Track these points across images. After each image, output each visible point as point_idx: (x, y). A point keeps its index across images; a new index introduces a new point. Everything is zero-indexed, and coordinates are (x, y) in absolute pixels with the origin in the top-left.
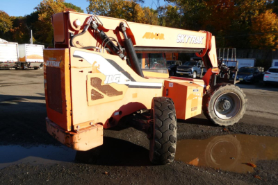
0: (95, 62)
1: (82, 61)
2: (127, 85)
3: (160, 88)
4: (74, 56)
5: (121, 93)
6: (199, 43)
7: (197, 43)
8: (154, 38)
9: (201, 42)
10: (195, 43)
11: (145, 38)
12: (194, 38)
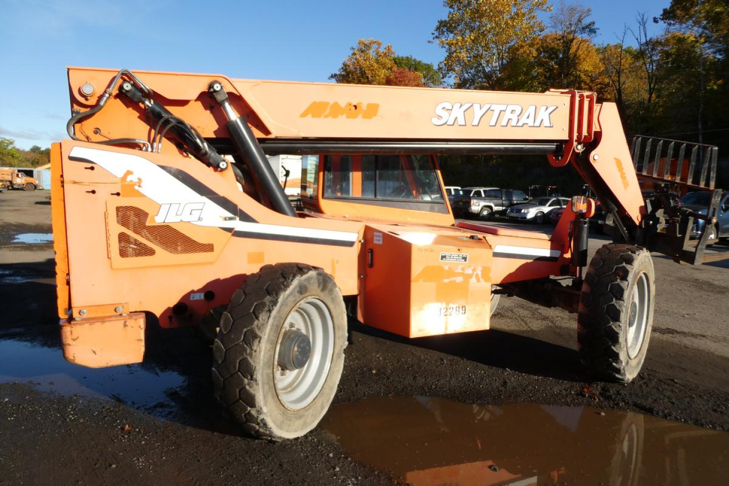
0: (129, 173)
1: (92, 168)
2: (229, 230)
3: (350, 244)
4: (71, 158)
5: (209, 248)
6: (537, 124)
7: (527, 124)
8: (342, 115)
9: (546, 123)
10: (515, 125)
11: (310, 116)
12: (512, 112)
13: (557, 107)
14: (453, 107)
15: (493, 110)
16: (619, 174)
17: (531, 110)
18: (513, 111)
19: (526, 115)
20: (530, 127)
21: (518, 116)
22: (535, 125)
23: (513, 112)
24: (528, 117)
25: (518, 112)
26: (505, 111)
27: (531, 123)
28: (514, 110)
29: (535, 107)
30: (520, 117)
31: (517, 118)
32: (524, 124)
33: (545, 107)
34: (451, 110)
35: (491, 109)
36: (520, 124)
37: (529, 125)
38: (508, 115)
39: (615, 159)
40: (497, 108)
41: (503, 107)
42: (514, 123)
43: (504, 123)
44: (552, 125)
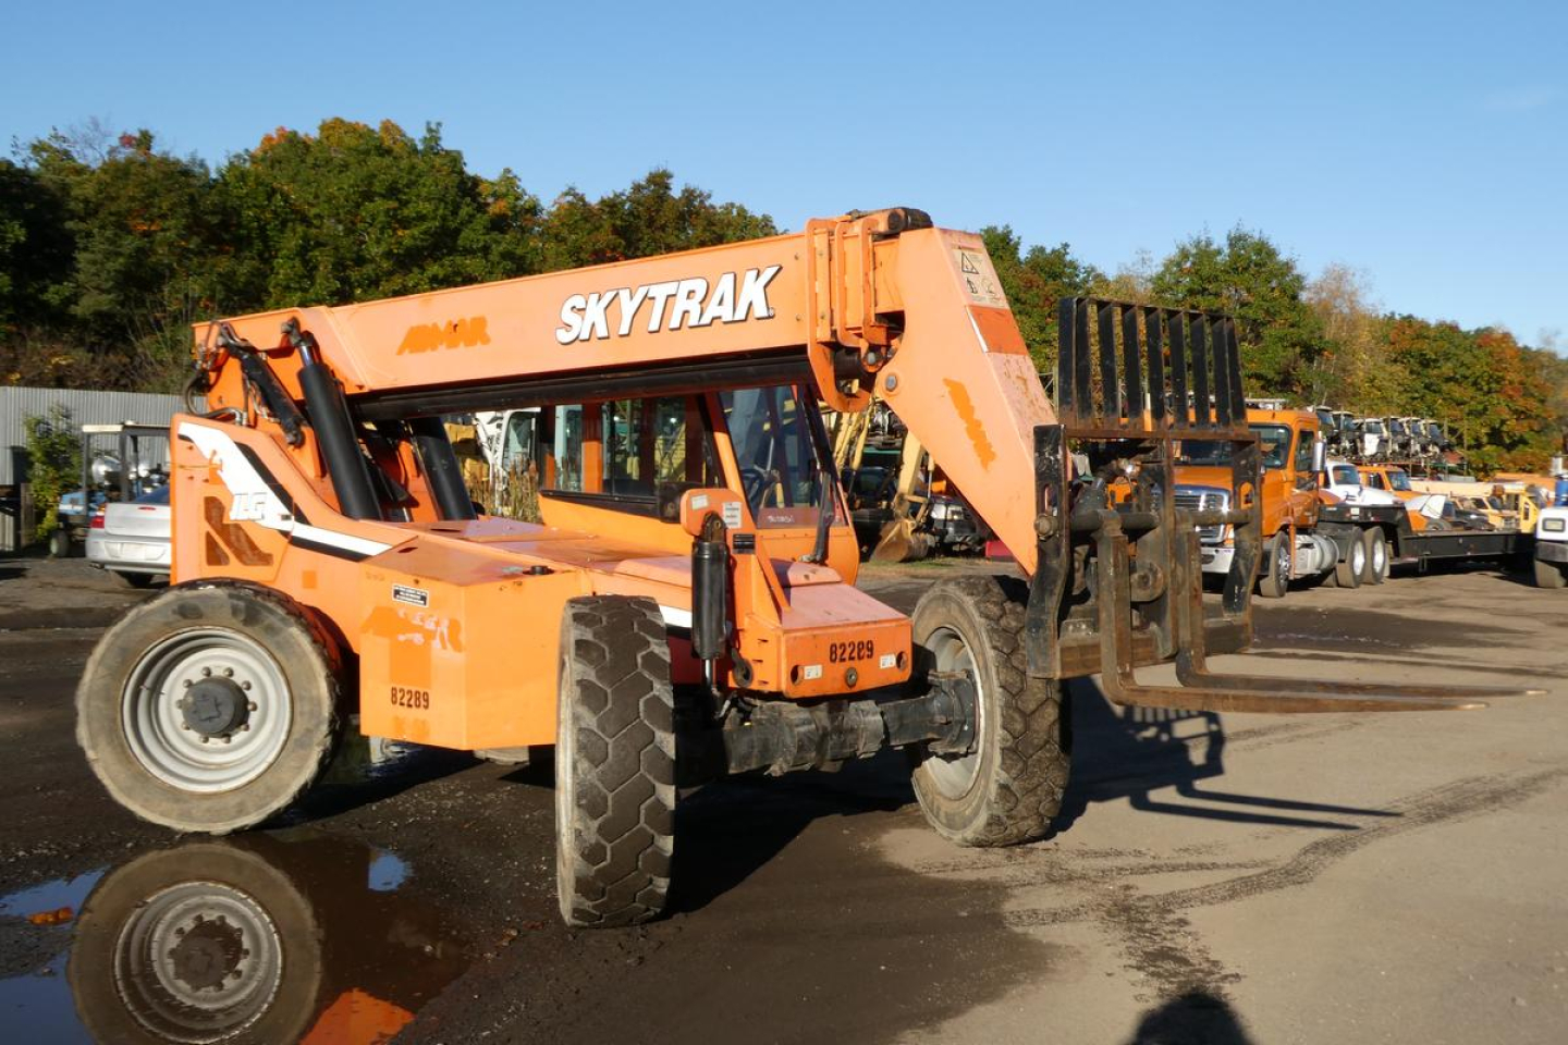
0: (214, 453)
1: (191, 448)
2: (285, 534)
4: (180, 437)
5: (269, 560)
6: (740, 315)
7: (720, 318)
8: (441, 344)
9: (760, 310)
10: (696, 323)
11: (407, 351)
12: (688, 297)
13: (780, 269)
14: (587, 302)
15: (653, 298)
16: (962, 425)
17: (726, 285)
18: (690, 294)
19: (716, 299)
20: (725, 323)
21: (701, 303)
22: (736, 318)
23: (692, 295)
24: (720, 303)
25: (700, 295)
26: (674, 295)
27: (727, 316)
28: (693, 291)
29: (732, 275)
30: (704, 305)
31: (699, 306)
32: (713, 319)
33: (755, 272)
34: (584, 309)
35: (650, 295)
36: (706, 320)
37: (724, 319)
38: (681, 304)
39: (947, 382)
40: (659, 292)
41: (670, 288)
42: (693, 320)
43: (675, 323)
44: (771, 313)
